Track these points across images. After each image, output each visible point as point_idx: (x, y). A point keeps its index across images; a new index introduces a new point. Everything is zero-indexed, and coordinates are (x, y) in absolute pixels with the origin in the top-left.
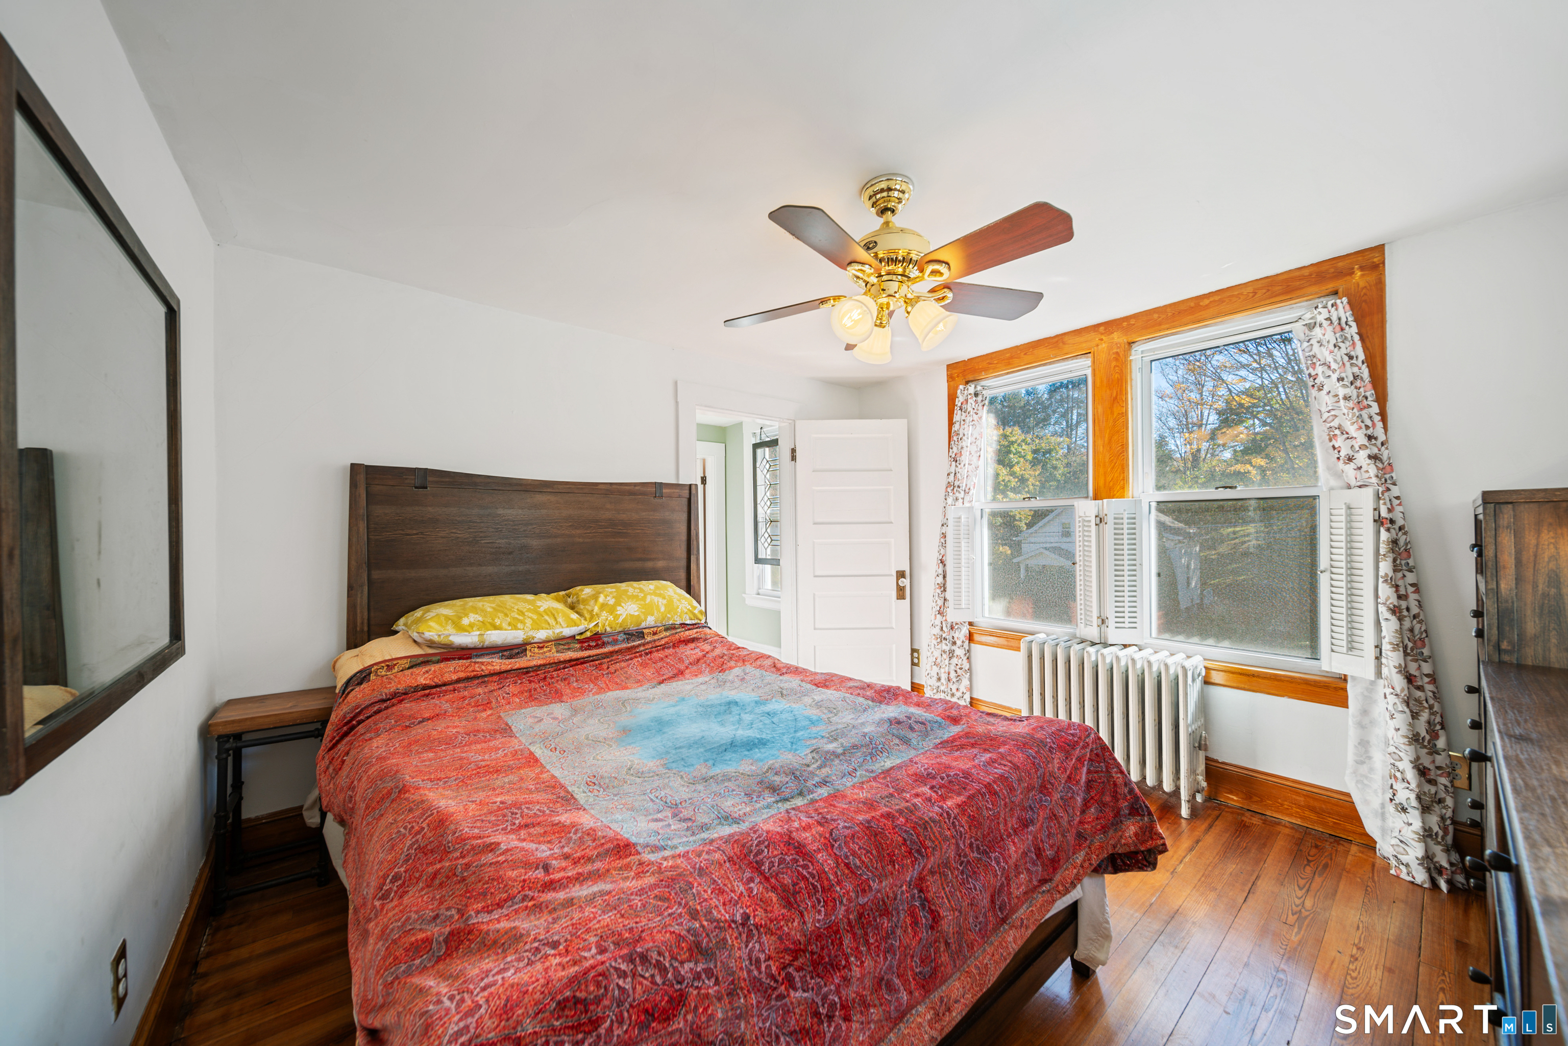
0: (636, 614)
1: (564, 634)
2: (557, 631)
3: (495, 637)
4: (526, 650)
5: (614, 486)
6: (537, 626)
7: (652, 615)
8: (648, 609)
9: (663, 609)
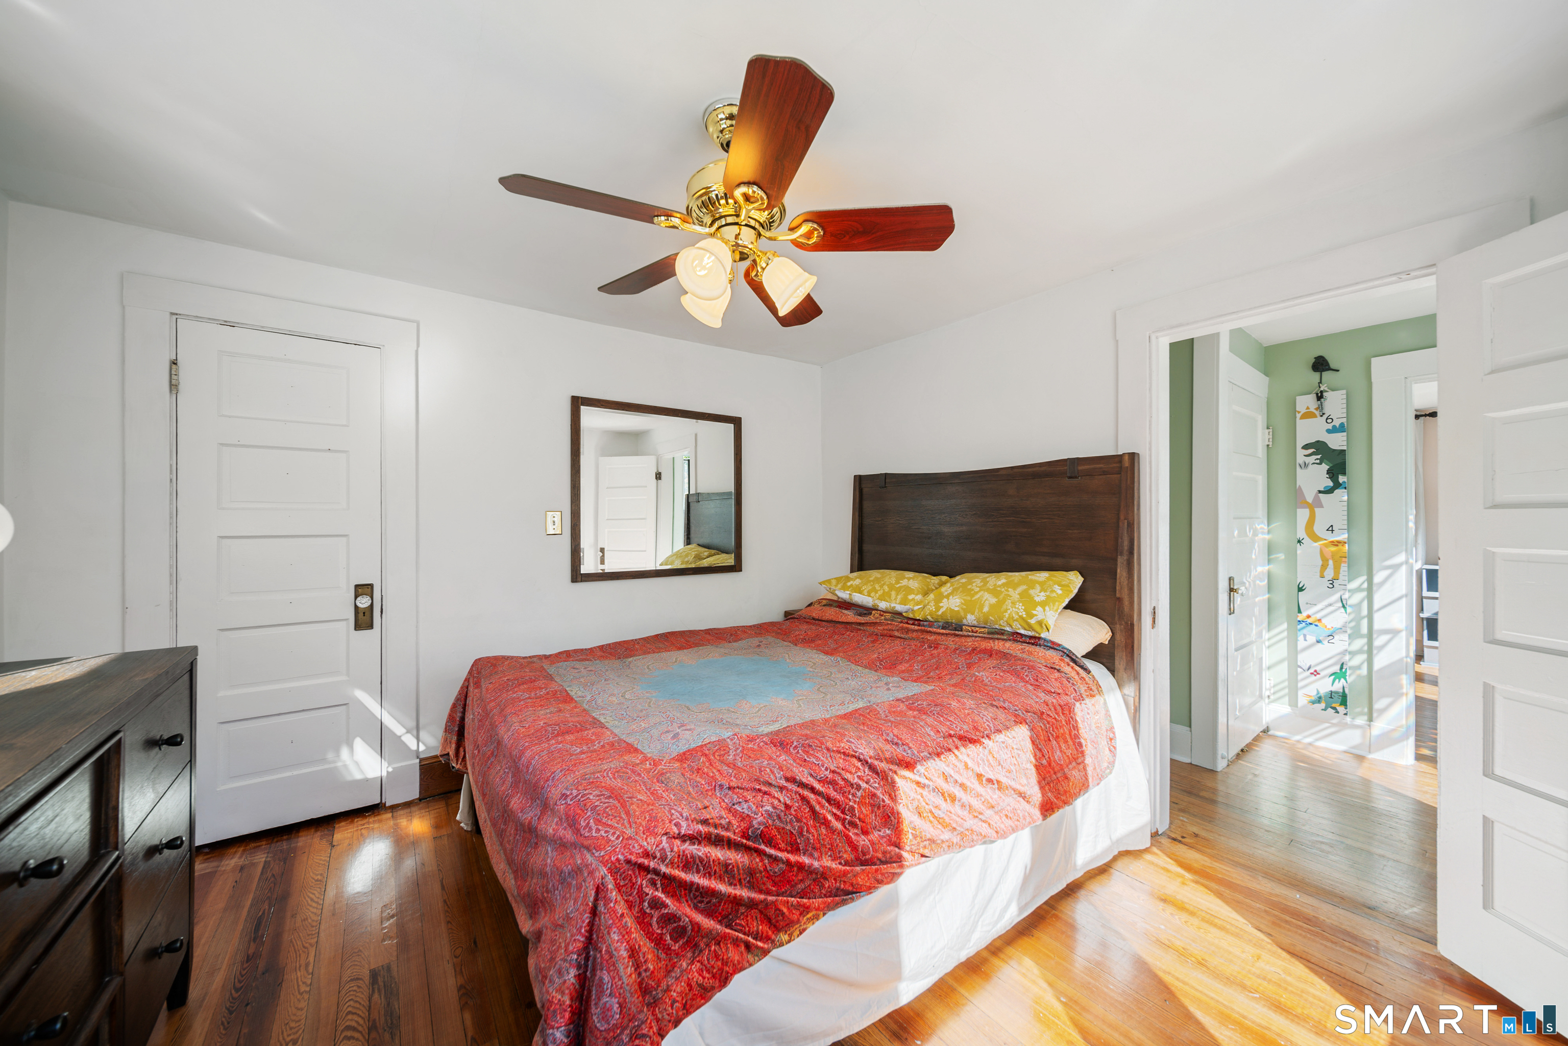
0: (956, 609)
1: (896, 609)
2: (893, 605)
3: (858, 598)
4: (871, 614)
5: (1015, 470)
6: (882, 598)
7: (973, 614)
8: (969, 607)
9: (986, 609)
